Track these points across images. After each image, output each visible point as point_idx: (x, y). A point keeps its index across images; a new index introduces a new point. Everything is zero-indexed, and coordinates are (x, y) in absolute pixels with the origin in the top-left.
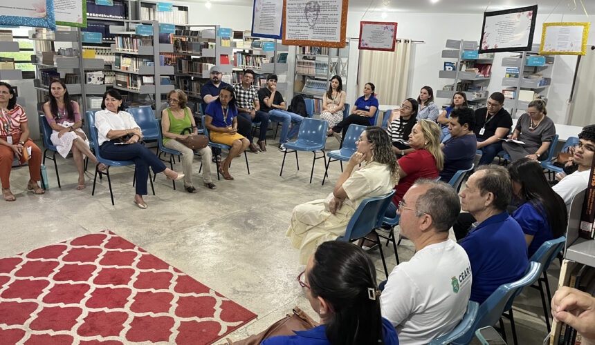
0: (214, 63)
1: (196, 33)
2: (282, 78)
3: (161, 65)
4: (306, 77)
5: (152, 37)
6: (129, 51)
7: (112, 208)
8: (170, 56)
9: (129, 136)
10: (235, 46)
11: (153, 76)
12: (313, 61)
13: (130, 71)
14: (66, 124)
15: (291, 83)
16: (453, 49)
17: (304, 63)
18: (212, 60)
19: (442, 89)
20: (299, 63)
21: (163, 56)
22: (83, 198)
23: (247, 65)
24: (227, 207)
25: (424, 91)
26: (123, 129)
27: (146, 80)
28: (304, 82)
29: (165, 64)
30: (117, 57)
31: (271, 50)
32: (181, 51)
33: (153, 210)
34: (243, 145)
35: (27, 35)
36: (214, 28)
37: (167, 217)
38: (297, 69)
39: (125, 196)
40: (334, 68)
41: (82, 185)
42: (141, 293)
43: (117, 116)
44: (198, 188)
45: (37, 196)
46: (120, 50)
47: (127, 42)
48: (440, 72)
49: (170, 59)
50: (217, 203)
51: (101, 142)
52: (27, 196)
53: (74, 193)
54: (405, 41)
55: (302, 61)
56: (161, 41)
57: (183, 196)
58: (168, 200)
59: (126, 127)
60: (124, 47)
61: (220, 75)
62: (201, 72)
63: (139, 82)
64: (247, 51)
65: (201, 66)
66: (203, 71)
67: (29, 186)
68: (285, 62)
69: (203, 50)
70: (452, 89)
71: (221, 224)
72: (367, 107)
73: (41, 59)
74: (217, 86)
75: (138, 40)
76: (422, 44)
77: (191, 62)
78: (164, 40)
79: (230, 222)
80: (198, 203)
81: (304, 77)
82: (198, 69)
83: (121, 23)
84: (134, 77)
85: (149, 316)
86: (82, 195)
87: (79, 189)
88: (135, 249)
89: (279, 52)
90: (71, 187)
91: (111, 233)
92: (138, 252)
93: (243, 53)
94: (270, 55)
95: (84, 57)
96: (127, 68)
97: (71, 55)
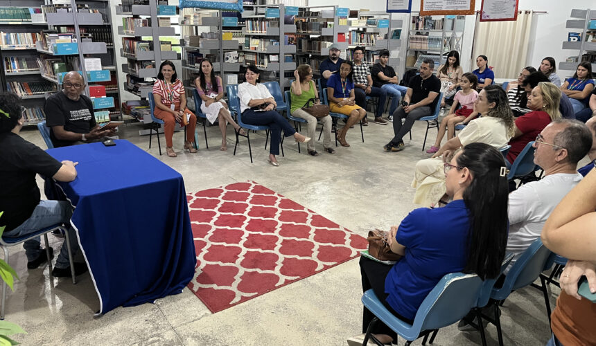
0: (332, 41)
1: (316, 14)
2: (394, 54)
3: (285, 44)
4: (419, 53)
5: (278, 19)
6: (258, 33)
7: (251, 165)
8: (293, 36)
9: (266, 104)
10: (351, 25)
11: (278, 54)
12: (427, 37)
13: (258, 51)
14: (213, 95)
15: (403, 59)
16: (578, 19)
17: (417, 38)
18: (330, 38)
19: (565, 61)
20: (412, 38)
21: (288, 36)
22: (227, 157)
23: (361, 42)
24: (347, 167)
25: (546, 62)
26: (260, 98)
27: (273, 58)
28: (416, 58)
29: (289, 43)
30: (247, 39)
31: (384, 27)
32: (301, 31)
33: (284, 168)
34: (359, 115)
35: (177, 22)
36: (332, 8)
37: (297, 173)
38: (410, 45)
39: (260, 156)
40: (448, 43)
41: (224, 148)
42: (286, 224)
43: (255, 87)
44: (319, 152)
45: (192, 154)
46: (250, 32)
47: (256, 25)
48: (564, 43)
49: (293, 39)
50: (337, 165)
51: (242, 110)
52: (184, 154)
53: (219, 153)
54: (526, 12)
55: (415, 36)
56: (286, 23)
57: (308, 158)
58: (295, 161)
59: (263, 97)
60: (253, 30)
61: (339, 52)
62: (319, 49)
63: (266, 60)
64: (361, 29)
65: (320, 45)
66: (322, 49)
67: (185, 146)
68: (399, 38)
69: (323, 29)
70: (577, 60)
71: (343, 180)
72: (482, 80)
73: (188, 42)
74: (335, 62)
75: (267, 23)
76: (545, 14)
77: (311, 41)
78: (287, 22)
79: (350, 179)
80: (321, 164)
81: (416, 52)
82: (317, 48)
83: (250, 8)
84: (262, 56)
85: (294, 240)
86: (226, 155)
87: (223, 150)
88: (276, 195)
89: (393, 29)
90: (216, 148)
91: (254, 183)
92: (278, 197)
93: (358, 31)
94: (384, 31)
95: (223, 39)
96: (255, 49)
97: (212, 38)
